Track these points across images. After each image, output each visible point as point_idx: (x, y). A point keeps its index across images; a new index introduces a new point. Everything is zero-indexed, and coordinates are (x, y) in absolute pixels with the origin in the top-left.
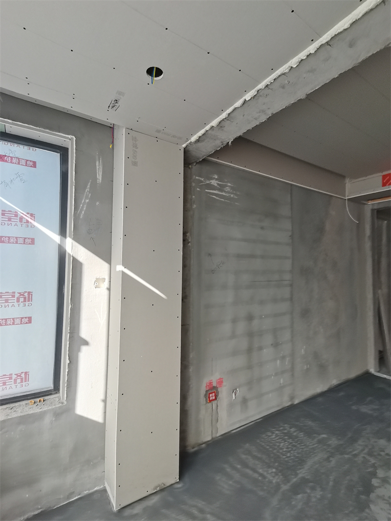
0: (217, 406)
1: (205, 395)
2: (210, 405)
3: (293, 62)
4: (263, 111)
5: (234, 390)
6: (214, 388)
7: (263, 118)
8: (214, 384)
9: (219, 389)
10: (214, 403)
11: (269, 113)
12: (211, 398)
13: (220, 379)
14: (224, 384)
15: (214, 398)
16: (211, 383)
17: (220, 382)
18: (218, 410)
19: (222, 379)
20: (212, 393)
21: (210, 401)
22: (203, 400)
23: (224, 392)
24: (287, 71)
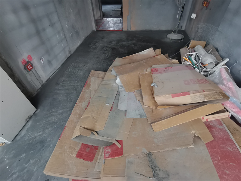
0: (36, 71)
1: (25, 68)
2: (31, 72)
5: (41, 59)
6: (28, 62)
8: (27, 60)
9: (32, 62)
10: (33, 70)
12: (29, 69)
13: (29, 56)
14: (33, 58)
15: (31, 67)
16: (24, 61)
17: (30, 57)
18: (37, 72)
19: (30, 55)
20: (28, 66)
21: (30, 70)
22: (25, 71)
23: (35, 62)
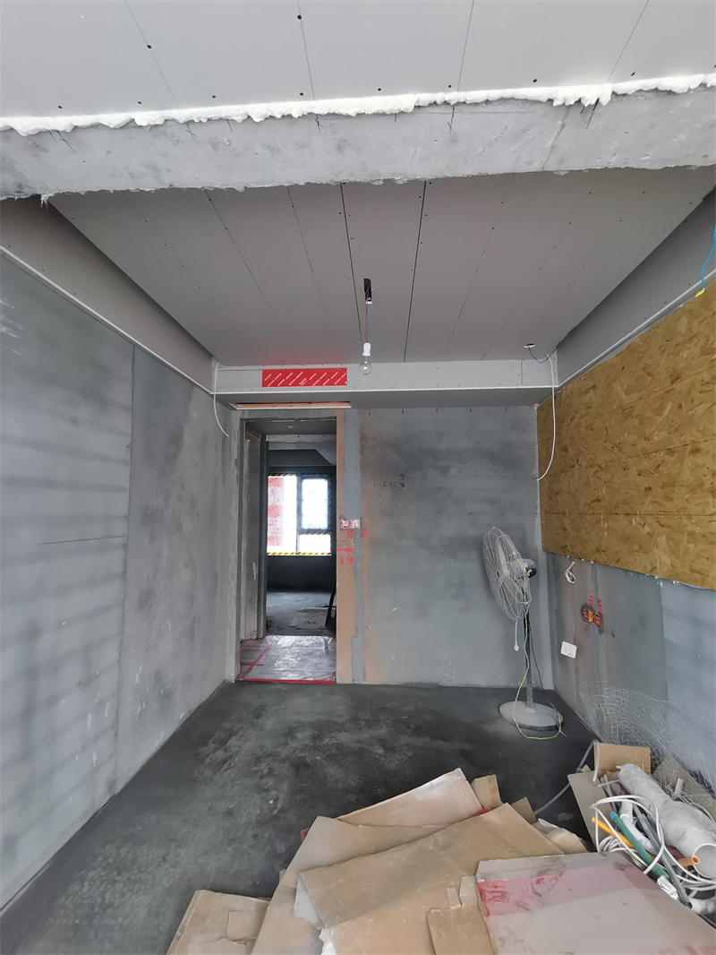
3: (258, 110)
4: (156, 169)
7: (149, 185)
11: (167, 181)
24: (239, 119)
